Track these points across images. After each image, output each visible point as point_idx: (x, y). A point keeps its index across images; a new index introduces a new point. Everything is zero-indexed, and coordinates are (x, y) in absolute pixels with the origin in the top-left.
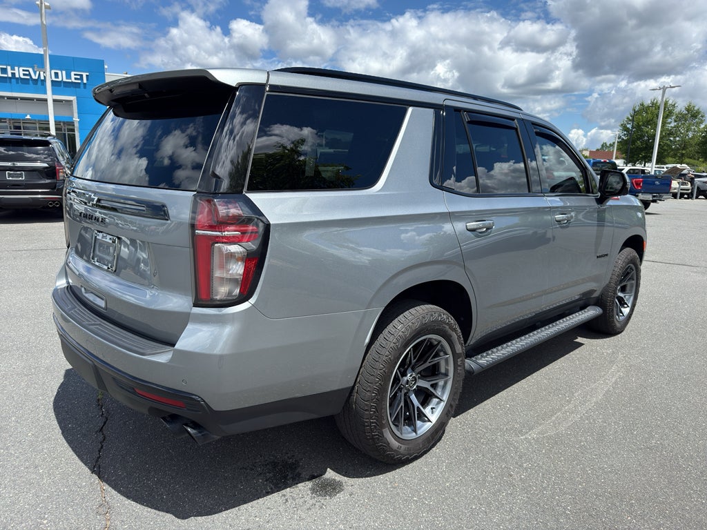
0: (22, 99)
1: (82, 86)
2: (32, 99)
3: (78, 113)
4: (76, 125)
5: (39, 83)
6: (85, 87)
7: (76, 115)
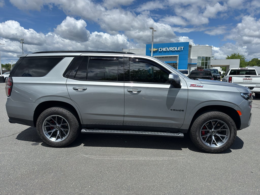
0: (165, 57)
1: (181, 51)
2: (168, 57)
3: (179, 60)
4: (178, 64)
5: (169, 52)
6: (182, 52)
7: (178, 61)
